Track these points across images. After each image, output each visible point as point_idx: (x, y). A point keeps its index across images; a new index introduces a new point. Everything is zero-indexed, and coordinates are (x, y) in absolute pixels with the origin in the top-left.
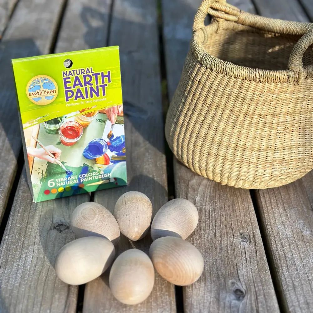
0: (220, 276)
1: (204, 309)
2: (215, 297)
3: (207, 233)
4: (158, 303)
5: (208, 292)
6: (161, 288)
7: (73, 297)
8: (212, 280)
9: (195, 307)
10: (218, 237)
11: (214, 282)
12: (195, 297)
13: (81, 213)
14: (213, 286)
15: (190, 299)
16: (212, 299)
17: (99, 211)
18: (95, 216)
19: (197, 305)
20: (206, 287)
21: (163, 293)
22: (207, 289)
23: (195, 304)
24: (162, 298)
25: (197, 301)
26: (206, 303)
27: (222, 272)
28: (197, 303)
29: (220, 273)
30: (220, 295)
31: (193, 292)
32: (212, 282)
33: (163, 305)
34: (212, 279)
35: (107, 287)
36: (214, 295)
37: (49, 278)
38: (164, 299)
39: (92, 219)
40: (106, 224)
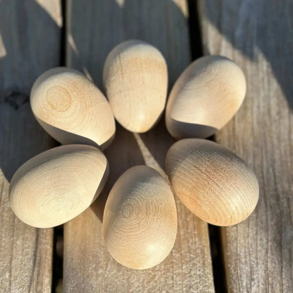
0: (281, 196)
1: (257, 264)
2: (274, 239)
3: (256, 104)
4: (183, 252)
5: (262, 228)
6: (186, 221)
7: (46, 243)
8: (268, 203)
9: (243, 260)
10: (274, 112)
11: (271, 208)
12: (242, 241)
13: (47, 97)
14: (269, 217)
15: (235, 244)
16: (270, 244)
17: (78, 94)
18: (70, 103)
19: (245, 257)
20: (259, 219)
21: (189, 231)
22: (260, 223)
23: (242, 254)
24: (188, 242)
25: (245, 247)
26: (261, 251)
27: (282, 187)
28: (245, 252)
29: (280, 189)
30: (283, 235)
31: (239, 231)
32: (269, 207)
33: (190, 257)
34: (268, 201)
35: (99, 221)
36: (273, 236)
37: (5, 205)
38: (192, 244)
39: (66, 110)
40: (90, 118)
